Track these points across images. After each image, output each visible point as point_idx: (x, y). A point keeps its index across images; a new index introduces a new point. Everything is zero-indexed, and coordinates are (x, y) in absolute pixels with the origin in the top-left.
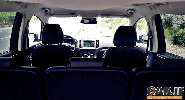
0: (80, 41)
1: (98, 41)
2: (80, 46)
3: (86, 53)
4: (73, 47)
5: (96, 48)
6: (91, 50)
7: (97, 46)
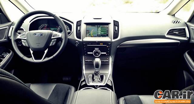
0: (79, 24)
1: (116, 24)
2: (79, 36)
3: (92, 49)
4: (60, 36)
5: (114, 38)
6: (101, 45)
7: (116, 35)
